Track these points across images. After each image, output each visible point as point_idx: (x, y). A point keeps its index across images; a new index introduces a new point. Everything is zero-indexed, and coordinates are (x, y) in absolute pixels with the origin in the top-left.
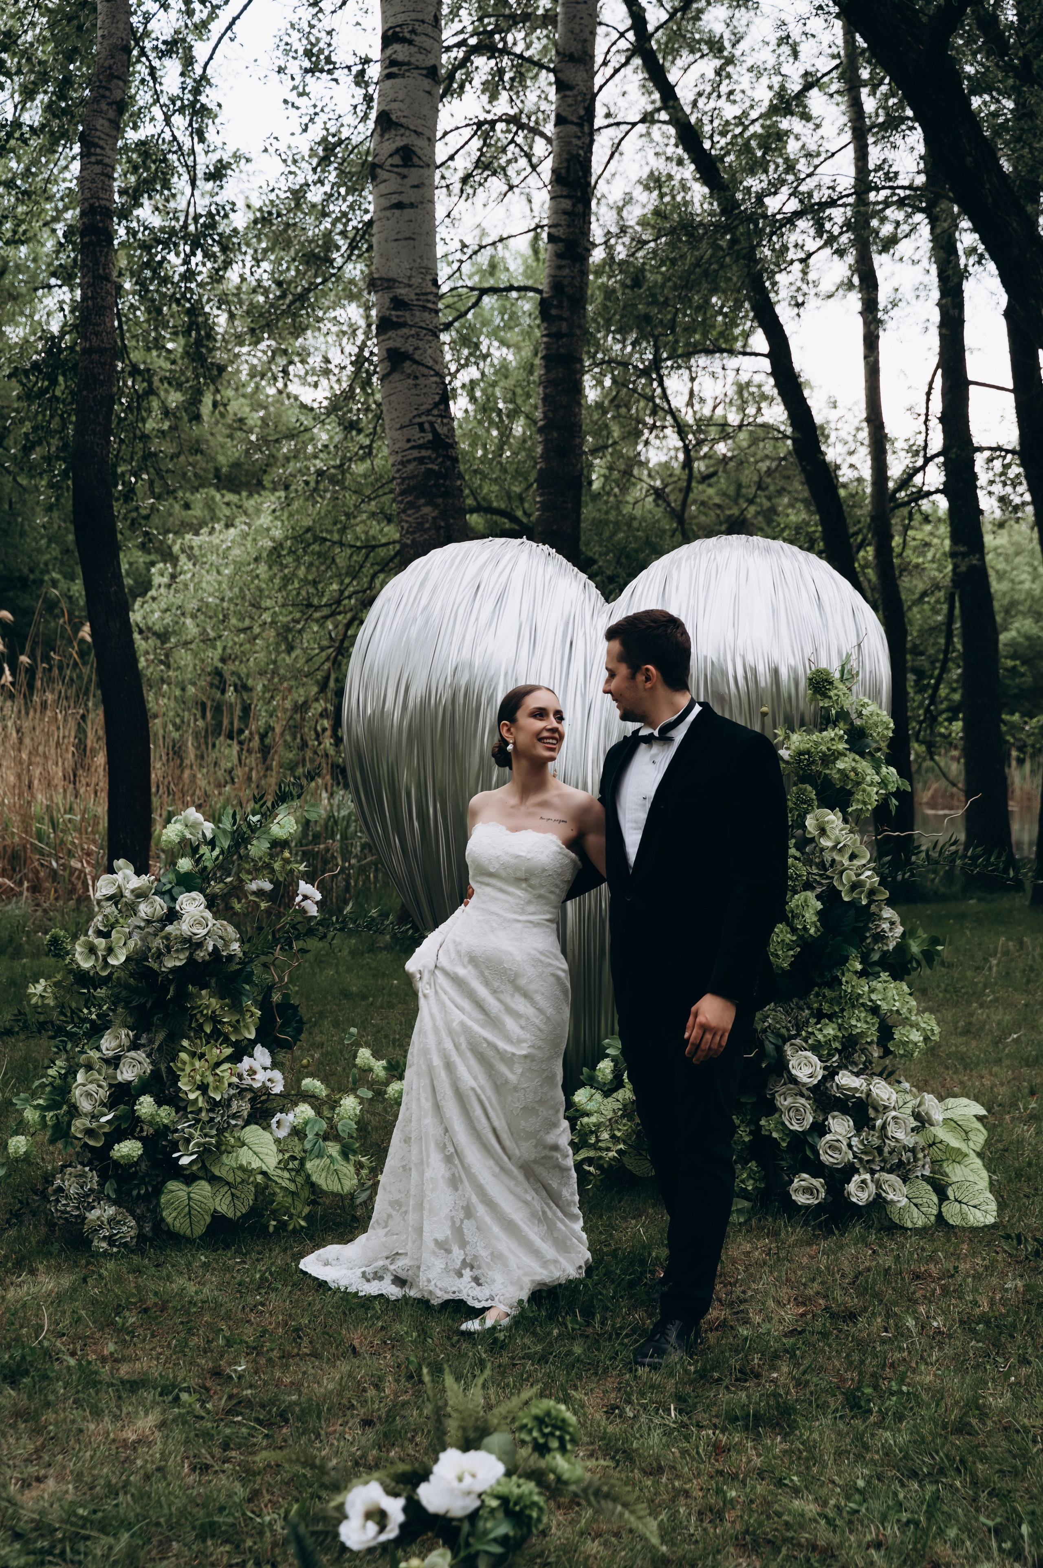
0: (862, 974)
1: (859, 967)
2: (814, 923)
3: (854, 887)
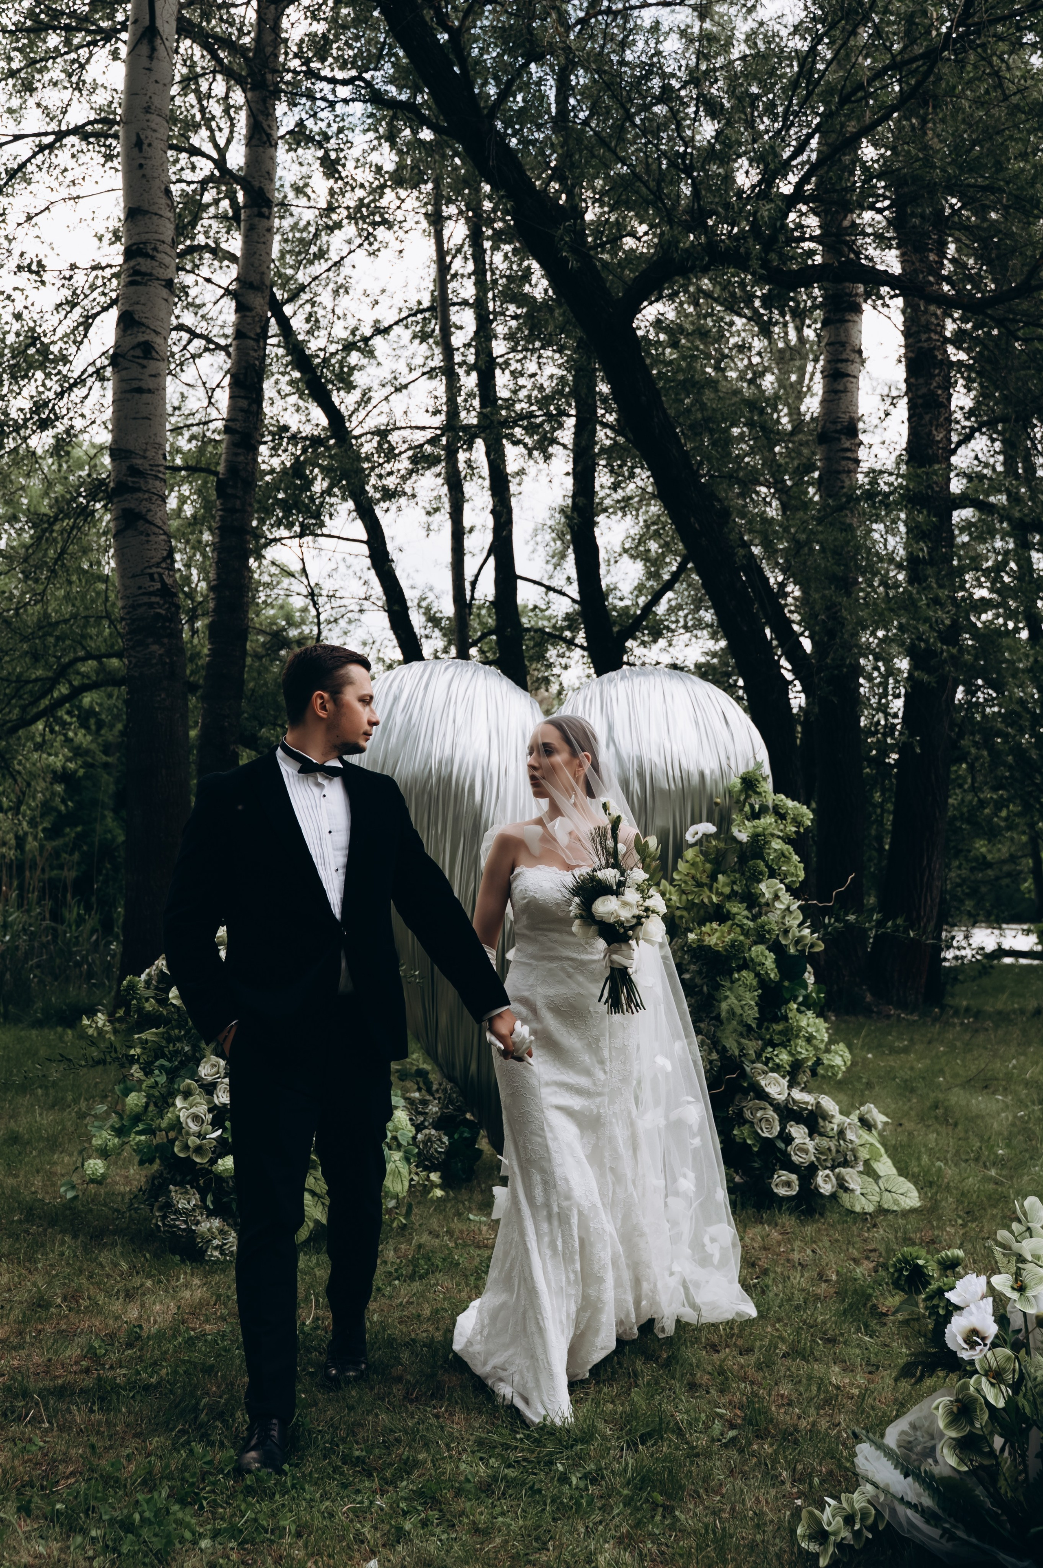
2: (772, 970)
3: (798, 941)
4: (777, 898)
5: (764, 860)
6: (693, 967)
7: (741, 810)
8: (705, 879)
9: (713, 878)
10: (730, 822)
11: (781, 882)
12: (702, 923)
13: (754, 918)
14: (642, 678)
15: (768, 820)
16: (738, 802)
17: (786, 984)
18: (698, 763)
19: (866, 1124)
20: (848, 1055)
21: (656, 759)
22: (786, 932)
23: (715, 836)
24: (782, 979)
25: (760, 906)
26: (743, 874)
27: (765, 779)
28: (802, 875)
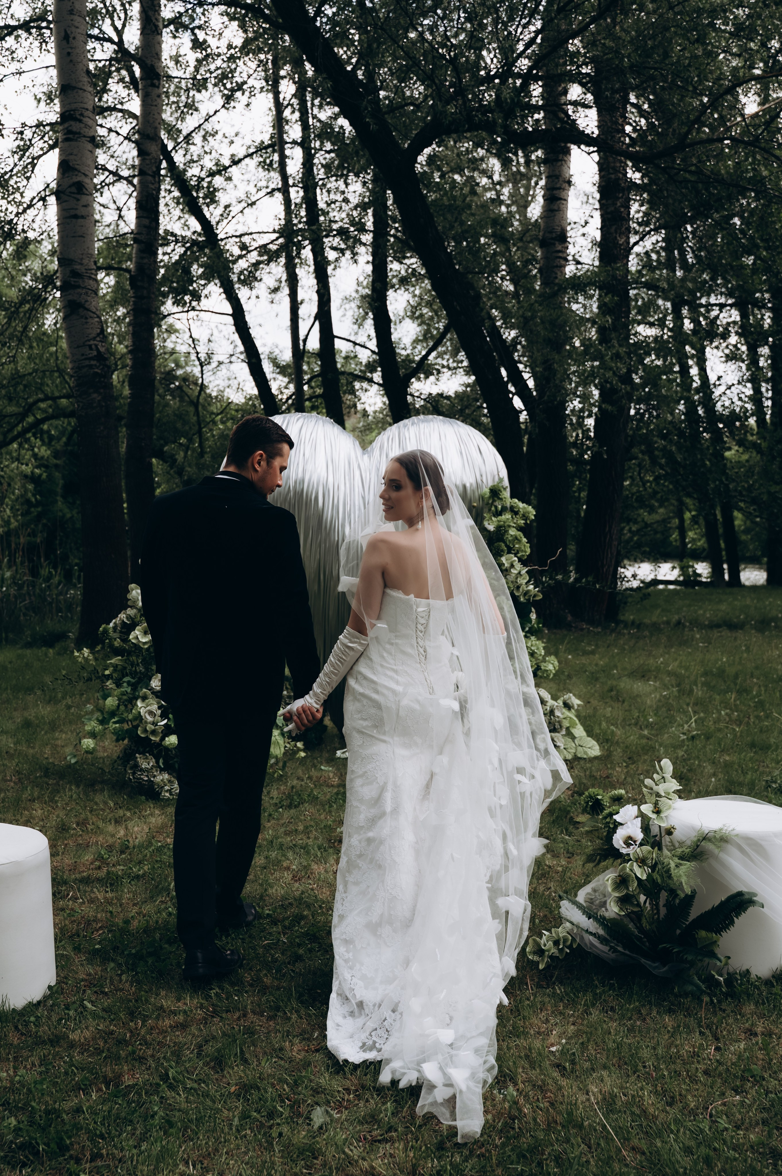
3: (526, 593)
4: (512, 566)
5: (504, 542)
7: (490, 510)
10: (483, 518)
11: (515, 555)
14: (425, 424)
15: (507, 516)
16: (488, 504)
18: (462, 480)
19: (567, 706)
20: (556, 663)
22: (518, 588)
27: (505, 489)
28: (528, 551)
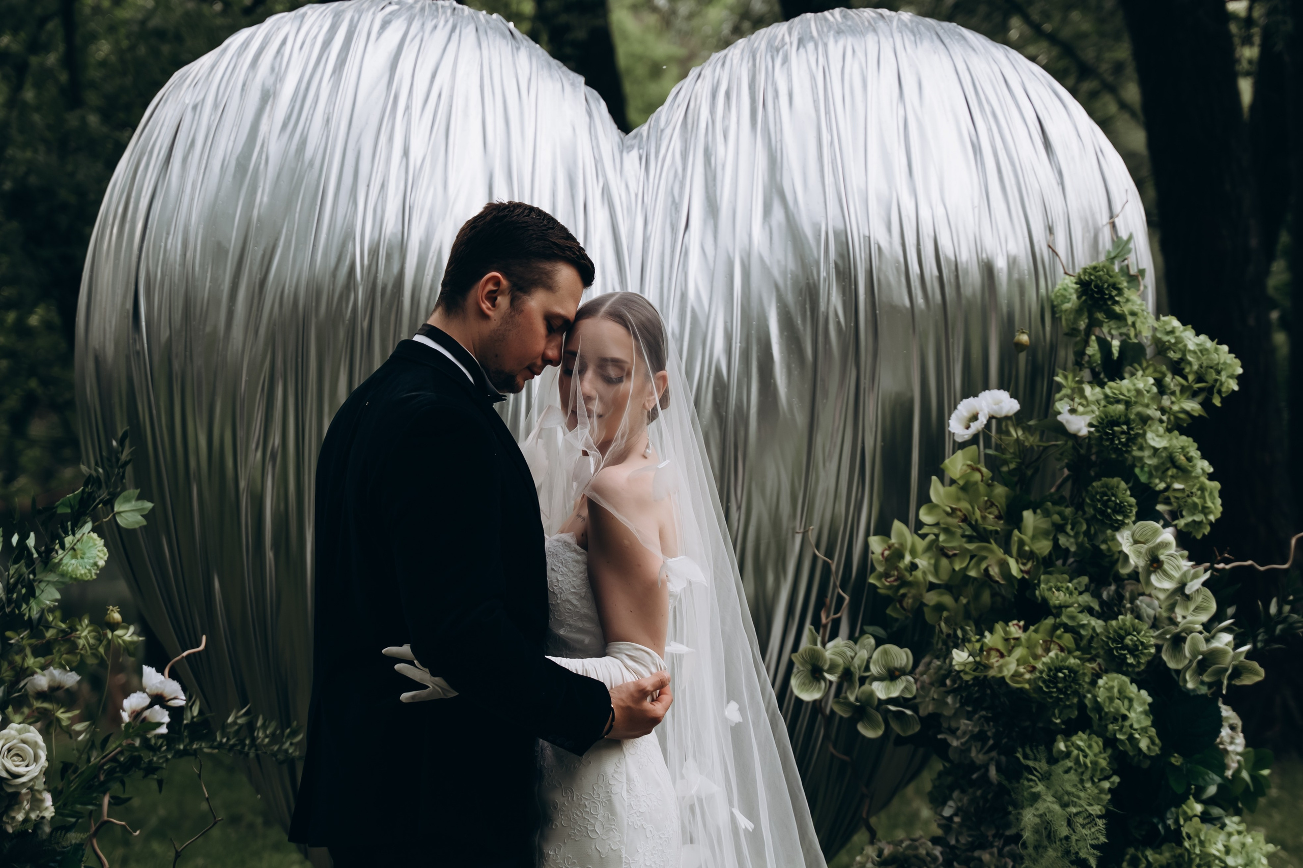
0: (1206, 818)
1: (1199, 808)
2: (1144, 730)
3: (1206, 662)
4: (1155, 563)
5: (1128, 475)
6: (965, 724)
7: (1080, 357)
8: (992, 522)
9: (1013, 518)
10: (1052, 389)
11: (1169, 524)
12: (984, 624)
13: (1108, 611)
14: (849, 41)
16: (1072, 333)
17: (1176, 760)
18: (979, 243)
21: (879, 235)
22: (1178, 641)
23: (1018, 419)
24: (1166, 750)
25: (1119, 580)
26: (1079, 507)
27: (1134, 279)
28: (1216, 507)
